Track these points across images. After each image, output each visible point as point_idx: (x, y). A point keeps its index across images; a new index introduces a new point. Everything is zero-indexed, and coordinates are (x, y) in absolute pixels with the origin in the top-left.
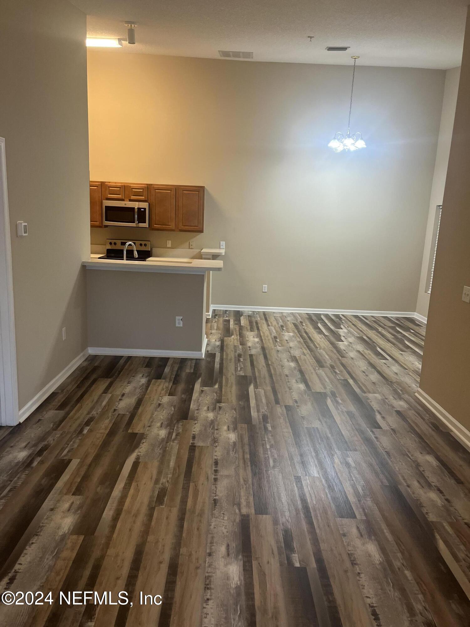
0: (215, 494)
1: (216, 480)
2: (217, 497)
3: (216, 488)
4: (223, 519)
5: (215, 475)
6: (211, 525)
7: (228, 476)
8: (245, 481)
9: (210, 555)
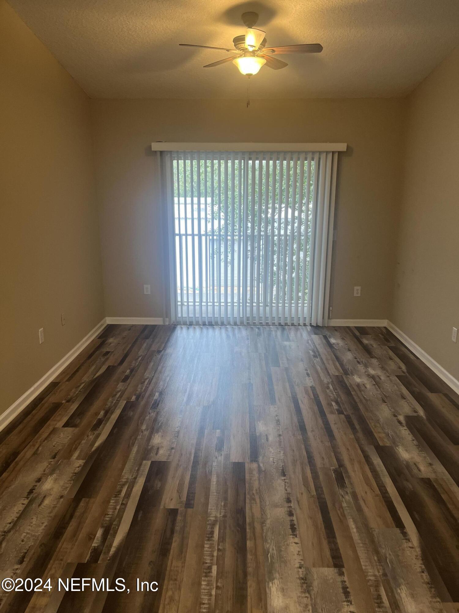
0: (285, 482)
1: (289, 501)
2: (283, 478)
3: (285, 489)
4: (273, 458)
5: (291, 507)
6: (283, 453)
7: (276, 506)
8: (254, 499)
9: (280, 435)
